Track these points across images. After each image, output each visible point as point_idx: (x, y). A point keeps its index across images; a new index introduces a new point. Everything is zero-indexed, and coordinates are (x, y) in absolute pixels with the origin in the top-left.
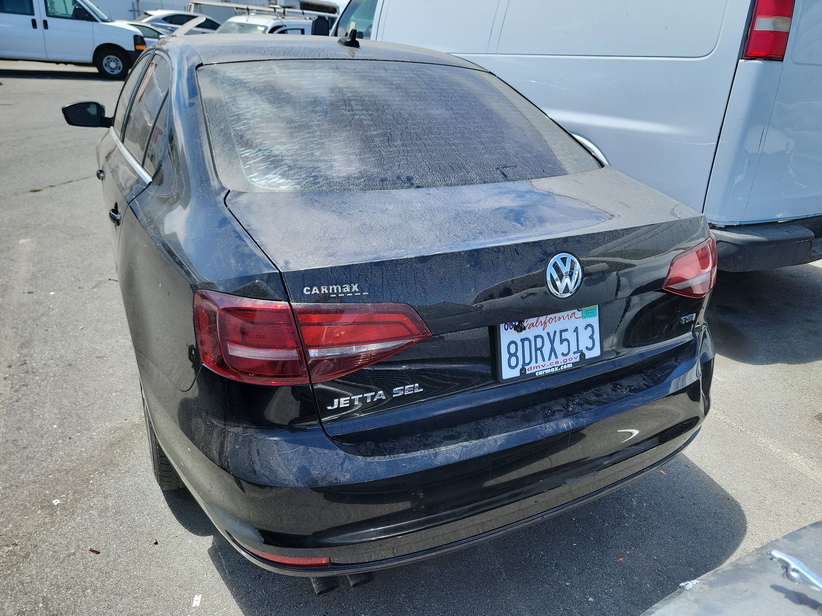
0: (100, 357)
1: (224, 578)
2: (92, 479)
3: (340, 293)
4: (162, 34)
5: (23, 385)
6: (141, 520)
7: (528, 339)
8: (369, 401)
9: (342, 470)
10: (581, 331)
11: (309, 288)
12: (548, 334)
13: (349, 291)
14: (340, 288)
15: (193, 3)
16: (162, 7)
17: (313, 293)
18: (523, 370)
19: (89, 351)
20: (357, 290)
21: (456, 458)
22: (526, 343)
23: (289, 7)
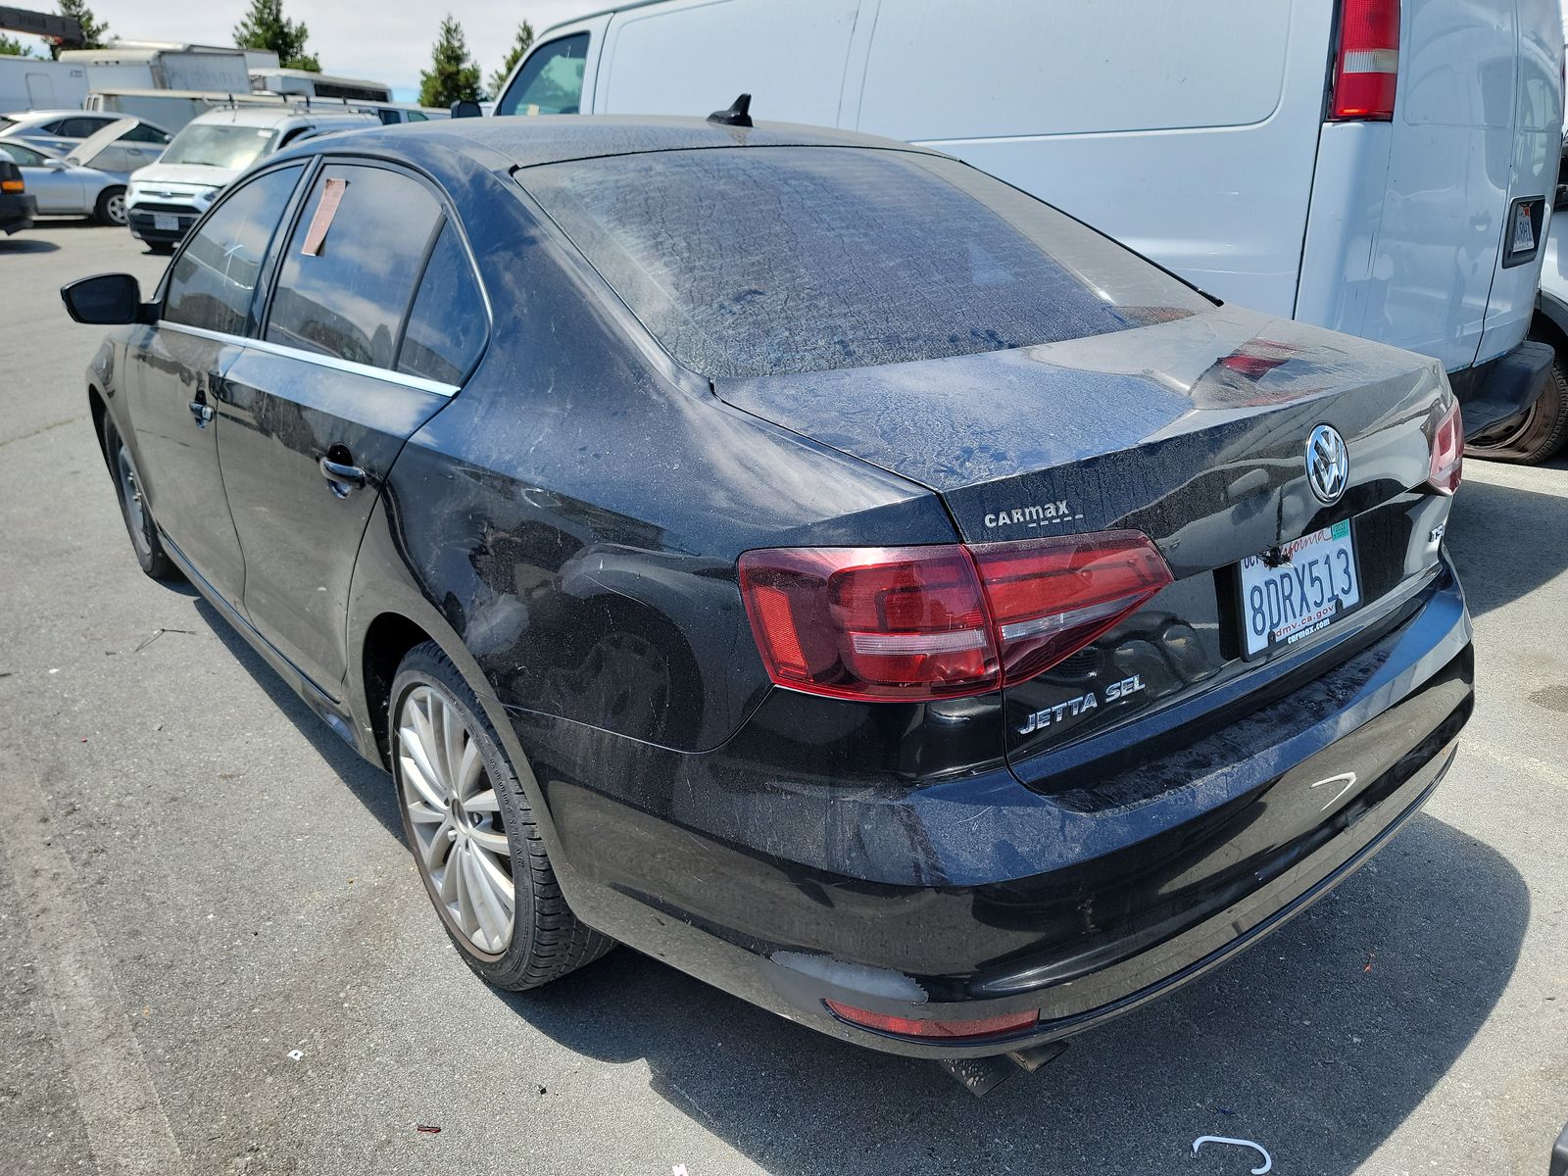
0: (231, 777)
1: (709, 1126)
2: (345, 999)
3: (1043, 520)
4: (48, 158)
5: (96, 851)
6: (488, 1057)
7: (1274, 582)
8: (1075, 712)
9: (1065, 840)
10: (1333, 560)
11: (993, 517)
12: (1296, 570)
13: (1055, 514)
14: (1040, 511)
15: (99, 94)
16: (31, 105)
17: (1000, 524)
18: (1271, 636)
19: (200, 768)
20: (1067, 512)
21: (1224, 796)
22: (1272, 587)
23: (293, 94)
